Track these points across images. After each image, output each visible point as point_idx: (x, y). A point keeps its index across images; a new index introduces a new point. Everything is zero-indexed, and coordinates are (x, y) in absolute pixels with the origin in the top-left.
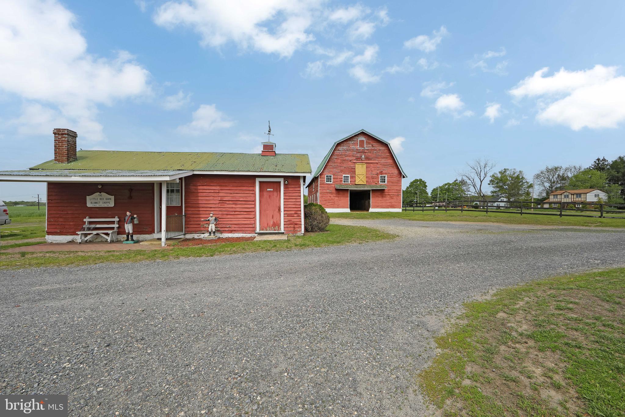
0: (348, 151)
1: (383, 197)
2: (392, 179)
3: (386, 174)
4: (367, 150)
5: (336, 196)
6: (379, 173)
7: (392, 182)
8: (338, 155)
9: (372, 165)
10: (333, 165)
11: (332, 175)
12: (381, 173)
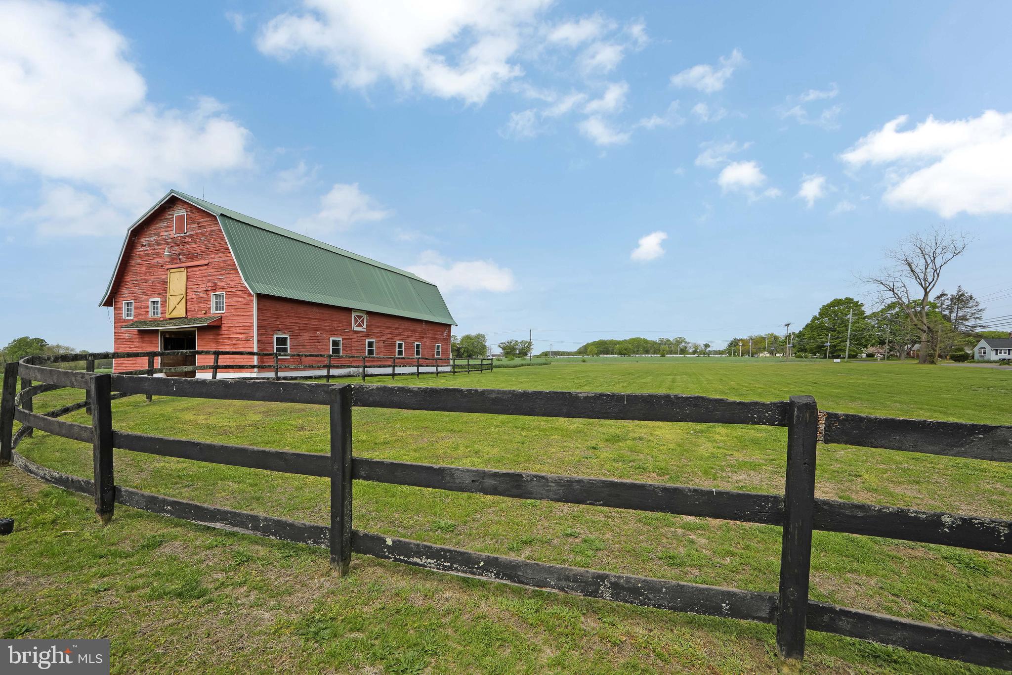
0: (158, 245)
1: (218, 346)
2: (235, 300)
3: (223, 288)
4: (190, 236)
5: (139, 347)
6: (210, 288)
7: (236, 307)
8: (142, 257)
9: (197, 272)
10: (132, 279)
11: (133, 301)
12: (215, 288)
